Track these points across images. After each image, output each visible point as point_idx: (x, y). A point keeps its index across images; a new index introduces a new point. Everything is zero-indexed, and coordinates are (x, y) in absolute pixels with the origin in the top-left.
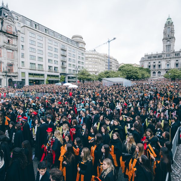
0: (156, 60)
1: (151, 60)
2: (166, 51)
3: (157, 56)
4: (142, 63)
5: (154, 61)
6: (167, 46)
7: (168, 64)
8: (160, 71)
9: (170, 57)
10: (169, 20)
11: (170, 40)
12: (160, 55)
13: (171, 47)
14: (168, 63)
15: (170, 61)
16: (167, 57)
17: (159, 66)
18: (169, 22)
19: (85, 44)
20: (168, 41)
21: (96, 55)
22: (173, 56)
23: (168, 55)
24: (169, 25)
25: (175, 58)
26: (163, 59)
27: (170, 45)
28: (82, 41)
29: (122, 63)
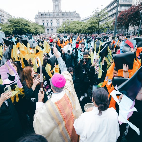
1: (44, 17)
2: (55, 10)
3: (49, 14)
4: (36, 20)
5: (47, 19)
6: (56, 5)
8: (52, 28)
9: (59, 16)
12: (51, 13)
13: (59, 7)
14: (58, 21)
15: (59, 19)
16: (57, 16)
17: (51, 23)
22: (61, 15)
23: (57, 14)
25: (63, 17)
26: (54, 17)
27: (58, 5)
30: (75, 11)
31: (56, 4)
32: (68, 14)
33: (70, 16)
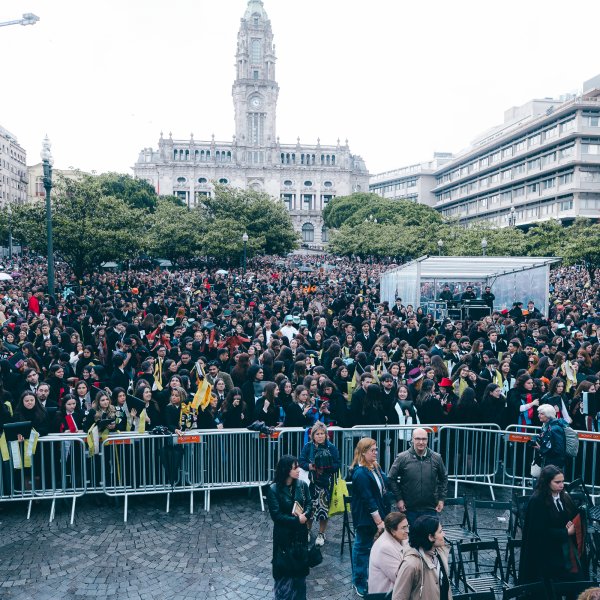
0: (207, 168)
1: (189, 166)
2: (247, 134)
3: (213, 154)
5: (202, 173)
6: (250, 113)
9: (264, 165)
10: (255, 8)
11: (262, 92)
12: (226, 149)
13: (267, 123)
15: (262, 179)
16: (254, 164)
18: (257, 14)
20: (256, 94)
22: (273, 160)
23: (256, 153)
24: (256, 29)
25: (282, 170)
26: (238, 168)
27: (262, 114)
30: (343, 144)
31: (252, 110)
32: (308, 159)
33: (318, 166)
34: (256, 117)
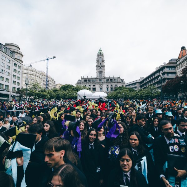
0: (91, 83)
1: (87, 83)
2: (99, 76)
3: (92, 80)
5: (90, 84)
7: (101, 87)
9: (102, 82)
10: (100, 51)
11: (102, 67)
12: (95, 79)
13: (103, 73)
15: (102, 85)
16: (100, 82)
17: (94, 89)
18: (100, 53)
19: (23, 56)
20: (100, 68)
21: (33, 71)
22: (104, 81)
23: (101, 80)
24: (100, 55)
25: (106, 83)
26: (97, 83)
28: (19, 52)
29: (59, 84)
30: (119, 77)
31: (100, 71)
32: (111, 80)
33: (114, 81)
34: (101, 73)
